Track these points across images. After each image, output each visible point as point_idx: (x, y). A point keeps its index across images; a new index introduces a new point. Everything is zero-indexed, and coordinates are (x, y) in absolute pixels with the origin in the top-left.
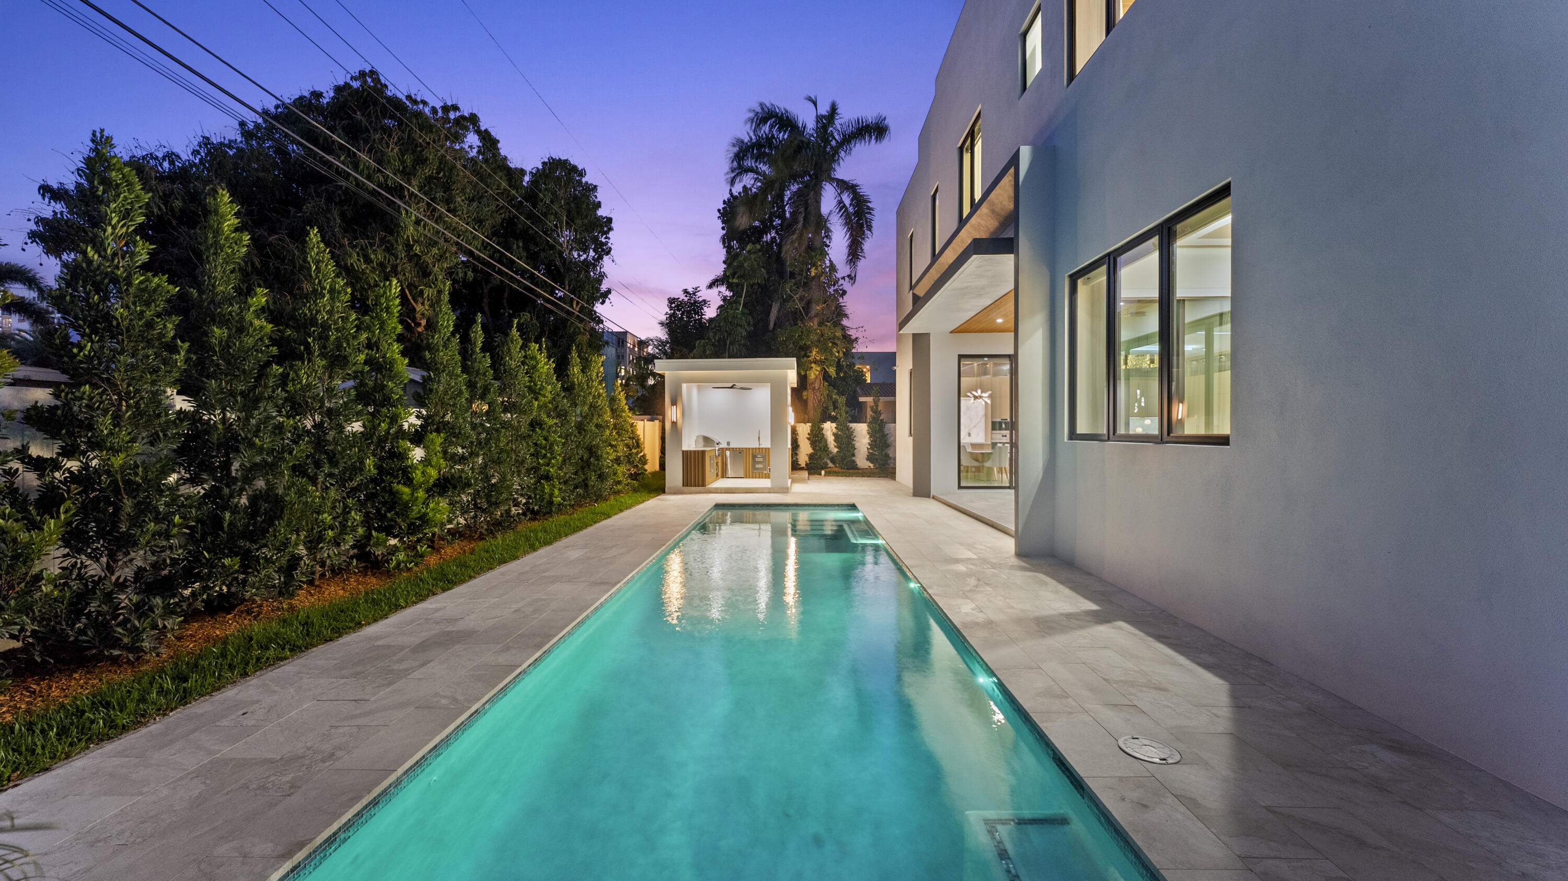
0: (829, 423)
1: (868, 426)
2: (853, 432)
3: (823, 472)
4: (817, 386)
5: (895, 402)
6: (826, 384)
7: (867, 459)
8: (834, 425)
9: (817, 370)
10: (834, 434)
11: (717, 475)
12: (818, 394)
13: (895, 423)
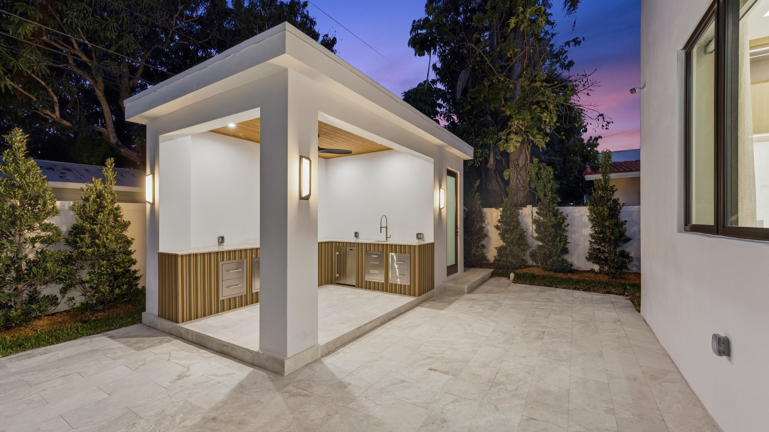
0: (529, 207)
1: (591, 210)
2: (564, 219)
3: (512, 275)
4: (521, 163)
5: (637, 180)
6: (536, 160)
7: (588, 259)
8: (535, 209)
9: (517, 142)
10: (535, 221)
11: (325, 283)
12: (523, 173)
13: (639, 204)
